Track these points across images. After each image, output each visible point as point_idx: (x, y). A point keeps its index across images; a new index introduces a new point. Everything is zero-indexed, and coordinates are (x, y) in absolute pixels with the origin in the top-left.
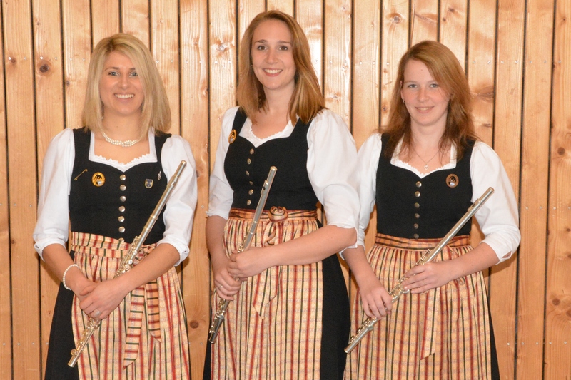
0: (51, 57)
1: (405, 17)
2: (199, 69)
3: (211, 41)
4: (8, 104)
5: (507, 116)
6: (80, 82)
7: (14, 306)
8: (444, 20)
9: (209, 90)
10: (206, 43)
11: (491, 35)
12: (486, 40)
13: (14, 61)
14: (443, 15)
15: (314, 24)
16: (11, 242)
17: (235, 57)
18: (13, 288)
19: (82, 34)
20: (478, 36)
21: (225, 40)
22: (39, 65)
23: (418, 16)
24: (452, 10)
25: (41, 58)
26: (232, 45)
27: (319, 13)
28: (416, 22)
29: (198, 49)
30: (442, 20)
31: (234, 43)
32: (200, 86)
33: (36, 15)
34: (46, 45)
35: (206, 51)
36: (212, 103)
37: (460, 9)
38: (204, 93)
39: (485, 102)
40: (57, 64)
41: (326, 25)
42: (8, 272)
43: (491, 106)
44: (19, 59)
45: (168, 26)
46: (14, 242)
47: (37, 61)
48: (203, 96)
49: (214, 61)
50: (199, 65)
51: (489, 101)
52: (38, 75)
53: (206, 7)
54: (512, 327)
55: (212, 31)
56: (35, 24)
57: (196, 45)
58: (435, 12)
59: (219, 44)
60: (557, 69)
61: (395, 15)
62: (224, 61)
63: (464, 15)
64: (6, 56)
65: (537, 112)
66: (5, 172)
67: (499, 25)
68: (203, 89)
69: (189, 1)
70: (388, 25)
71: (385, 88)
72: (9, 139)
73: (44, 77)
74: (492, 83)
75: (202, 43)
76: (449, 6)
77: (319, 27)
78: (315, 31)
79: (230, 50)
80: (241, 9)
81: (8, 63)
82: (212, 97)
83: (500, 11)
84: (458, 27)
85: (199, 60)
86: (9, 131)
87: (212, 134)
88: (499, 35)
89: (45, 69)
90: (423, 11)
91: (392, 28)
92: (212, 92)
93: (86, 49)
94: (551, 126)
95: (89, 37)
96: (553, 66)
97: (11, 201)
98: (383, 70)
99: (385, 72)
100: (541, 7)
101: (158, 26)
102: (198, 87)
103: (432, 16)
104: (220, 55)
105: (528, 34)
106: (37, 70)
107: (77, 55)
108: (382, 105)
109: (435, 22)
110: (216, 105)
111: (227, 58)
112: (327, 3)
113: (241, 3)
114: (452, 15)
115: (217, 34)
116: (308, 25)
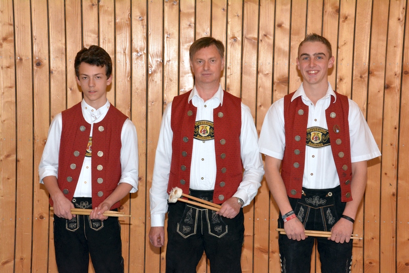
0: (43, 57)
1: (239, 39)
2: (126, 66)
3: (133, 51)
4: (17, 84)
6: (59, 72)
7: (17, 197)
8: (261, 41)
9: (131, 77)
10: (130, 51)
11: (287, 49)
12: (284, 52)
13: (21, 59)
14: (260, 38)
16: (17, 161)
17: (146, 59)
18: (18, 187)
19: (61, 45)
20: (280, 49)
21: (141, 50)
22: (35, 62)
23: (247, 38)
24: (265, 35)
25: (37, 58)
26: (144, 53)
27: (193, 36)
28: (246, 42)
29: (125, 54)
30: (260, 41)
31: (145, 51)
32: (127, 75)
33: (34, 34)
34: (40, 51)
35: (130, 56)
36: (133, 85)
37: (270, 35)
39: (283, 86)
40: (46, 62)
42: (15, 178)
43: (287, 88)
44: (24, 58)
45: (109, 42)
46: (19, 161)
47: (34, 60)
48: (128, 81)
49: (134, 61)
50: (126, 64)
51: (285, 85)
52: (35, 68)
53: (130, 32)
55: (133, 45)
56: (34, 39)
57: (124, 52)
58: (256, 36)
59: (137, 52)
61: (234, 38)
62: (139, 61)
63: (272, 38)
64: (17, 57)
66: (15, 121)
67: (291, 44)
68: (128, 76)
69: (121, 28)
70: (230, 43)
71: (228, 77)
72: (17, 103)
73: (38, 69)
74: (287, 76)
75: (128, 51)
76: (264, 33)
79: (143, 56)
80: (149, 33)
81: (17, 61)
82: (133, 81)
83: (292, 36)
84: (269, 45)
85: (126, 61)
86: (17, 98)
87: (133, 102)
88: (291, 49)
89: (39, 64)
90: (250, 36)
91: (232, 44)
92: (133, 78)
93: (63, 53)
95: (64, 47)
97: (18, 138)
98: (227, 68)
99: (229, 68)
101: (103, 42)
102: (125, 75)
103: (254, 39)
104: (137, 58)
106: (35, 65)
107: (57, 57)
108: (227, 87)
109: (256, 41)
110: (135, 86)
111: (141, 60)
112: (197, 31)
113: (149, 30)
114: (266, 37)
115: (136, 47)
116: (186, 42)
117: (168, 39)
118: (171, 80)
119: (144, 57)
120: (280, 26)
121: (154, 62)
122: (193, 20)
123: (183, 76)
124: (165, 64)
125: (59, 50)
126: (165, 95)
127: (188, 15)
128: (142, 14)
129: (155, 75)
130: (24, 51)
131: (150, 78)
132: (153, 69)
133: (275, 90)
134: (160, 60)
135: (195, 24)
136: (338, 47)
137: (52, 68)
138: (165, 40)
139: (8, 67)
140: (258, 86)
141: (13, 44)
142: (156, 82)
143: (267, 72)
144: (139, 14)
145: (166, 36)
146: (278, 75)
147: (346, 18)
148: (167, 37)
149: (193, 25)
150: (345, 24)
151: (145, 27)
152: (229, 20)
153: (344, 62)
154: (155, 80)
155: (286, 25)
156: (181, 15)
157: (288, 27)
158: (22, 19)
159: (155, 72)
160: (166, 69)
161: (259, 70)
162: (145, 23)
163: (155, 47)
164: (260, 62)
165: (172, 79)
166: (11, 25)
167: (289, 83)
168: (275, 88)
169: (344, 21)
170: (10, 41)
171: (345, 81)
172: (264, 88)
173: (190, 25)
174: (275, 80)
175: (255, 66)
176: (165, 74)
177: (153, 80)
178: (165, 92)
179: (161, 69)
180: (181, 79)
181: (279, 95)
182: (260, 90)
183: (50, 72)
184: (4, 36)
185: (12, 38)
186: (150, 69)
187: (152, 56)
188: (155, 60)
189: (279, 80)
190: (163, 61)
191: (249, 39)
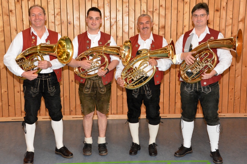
1: (146, 11)
4: (62, 31)
5: (168, 32)
6: (77, 26)
9: (104, 27)
10: (104, 17)
11: (164, 15)
12: (163, 16)
13: (63, 22)
14: (154, 11)
15: (127, 13)
19: (77, 16)
20: (161, 15)
21: (108, 16)
24: (156, 10)
25: (69, 21)
27: (128, 10)
31: (110, 17)
33: (68, 12)
34: (70, 18)
35: (104, 19)
36: (105, 30)
37: (158, 10)
38: (103, 28)
40: (72, 22)
41: (129, 13)
43: (164, 30)
44: (64, 21)
49: (105, 21)
52: (68, 25)
53: (104, 10)
54: (169, 77)
55: (105, 15)
56: (68, 14)
58: (152, 10)
60: (178, 22)
61: (144, 11)
64: (61, 21)
65: (174, 31)
67: (166, 13)
69: (100, 8)
73: (70, 25)
74: (164, 25)
76: (155, 9)
77: (128, 14)
78: (127, 14)
82: (105, 29)
83: (166, 10)
84: (157, 13)
88: (166, 15)
89: (70, 23)
90: (150, 10)
94: (177, 34)
95: (79, 16)
96: (177, 21)
100: (175, 9)
103: (152, 11)
104: (107, 20)
105: (172, 15)
106: (68, 24)
107: (76, 20)
111: (108, 20)
112: (129, 8)
113: (111, 9)
114: (156, 11)
115: (106, 15)
116: (125, 13)
119: (109, 19)
120: (161, 6)
121: (113, 21)
122: (128, 4)
123: (124, 26)
125: (77, 18)
126: (117, 34)
127: (126, 2)
128: (108, 2)
130: (64, 18)
131: (111, 27)
132: (113, 24)
134: (115, 20)
135: (129, 6)
136: (183, 14)
137: (74, 24)
138: (117, 13)
139: (58, 25)
142: (114, 29)
143: (157, 24)
144: (107, 3)
145: (117, 11)
146: (161, 25)
147: (186, 3)
149: (128, 6)
150: (186, 5)
151: (109, 8)
152: (142, 4)
153: (186, 20)
155: (164, 6)
156: (123, 3)
157: (165, 6)
158: (63, 7)
159: (113, 25)
160: (117, 24)
162: (109, 6)
163: (113, 15)
164: (154, 20)
165: (120, 27)
166: (59, 9)
167: (165, 28)
168: (160, 30)
169: (186, 4)
170: (59, 15)
171: (186, 27)
172: (155, 30)
173: (127, 7)
176: (117, 26)
178: (117, 32)
180: (123, 27)
181: (161, 33)
183: (74, 26)
184: (57, 13)
185: (60, 14)
186: (111, 24)
187: (112, 19)
188: (113, 20)
189: (161, 27)
190: (116, 21)
191: (150, 11)
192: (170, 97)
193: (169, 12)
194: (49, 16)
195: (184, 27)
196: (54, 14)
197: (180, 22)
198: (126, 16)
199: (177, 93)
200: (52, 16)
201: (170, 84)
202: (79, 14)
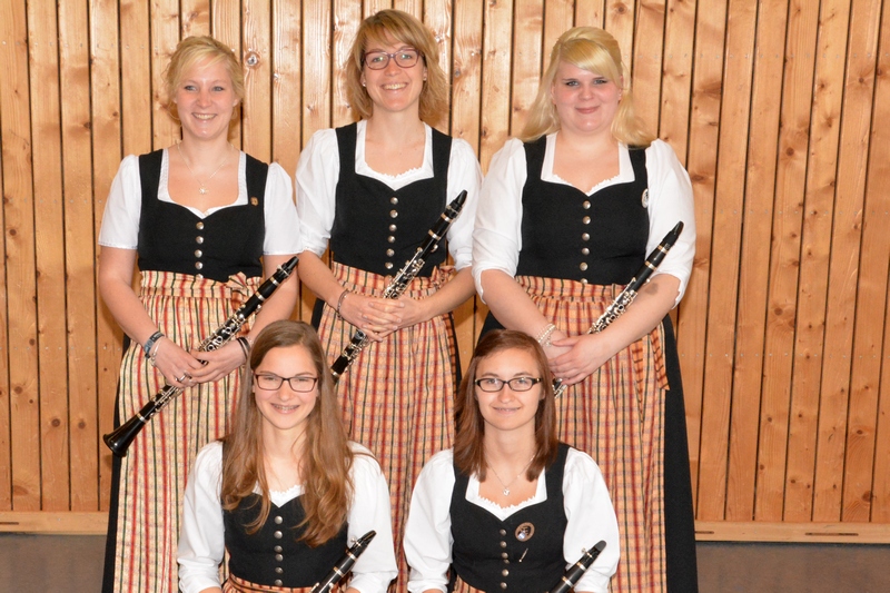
117: (493, 9)
118: (497, 90)
119: (447, 44)
121: (465, 54)
123: (519, 82)
124: (485, 58)
125: (291, 34)
126: (484, 118)
129: (467, 79)
130: (227, 37)
131: (456, 86)
132: (463, 68)
133: (696, 108)
134: (475, 50)
136: (819, 23)
137: (276, 67)
138: (487, 12)
140: (664, 99)
141: (208, 24)
142: (468, 93)
143: (681, 73)
145: (488, 3)
146: (702, 79)
148: (491, 6)
153: (830, 52)
154: (466, 90)
159: (466, 72)
160: (486, 68)
161: (665, 69)
163: (468, 26)
164: (667, 52)
165: (498, 87)
167: (722, 93)
168: (694, 104)
170: (204, 19)
171: (829, 88)
172: (674, 103)
174: (696, 87)
175: (659, 61)
176: (485, 78)
177: (462, 90)
178: (484, 112)
179: (478, 68)
180: (515, 86)
181: (702, 117)
182: (667, 107)
183: (272, 77)
184: (193, 9)
185: (207, 13)
186: (456, 68)
187: (463, 43)
188: (467, 50)
189: (703, 87)
190: (482, 52)
191: (649, 8)
192: (733, 436)
193: (747, 11)
194: (154, 21)
195: (818, 86)
196: (176, 11)
197: (801, 66)
198: (530, 29)
199: (770, 420)
200: (167, 26)
201: (737, 374)
202: (298, 18)
